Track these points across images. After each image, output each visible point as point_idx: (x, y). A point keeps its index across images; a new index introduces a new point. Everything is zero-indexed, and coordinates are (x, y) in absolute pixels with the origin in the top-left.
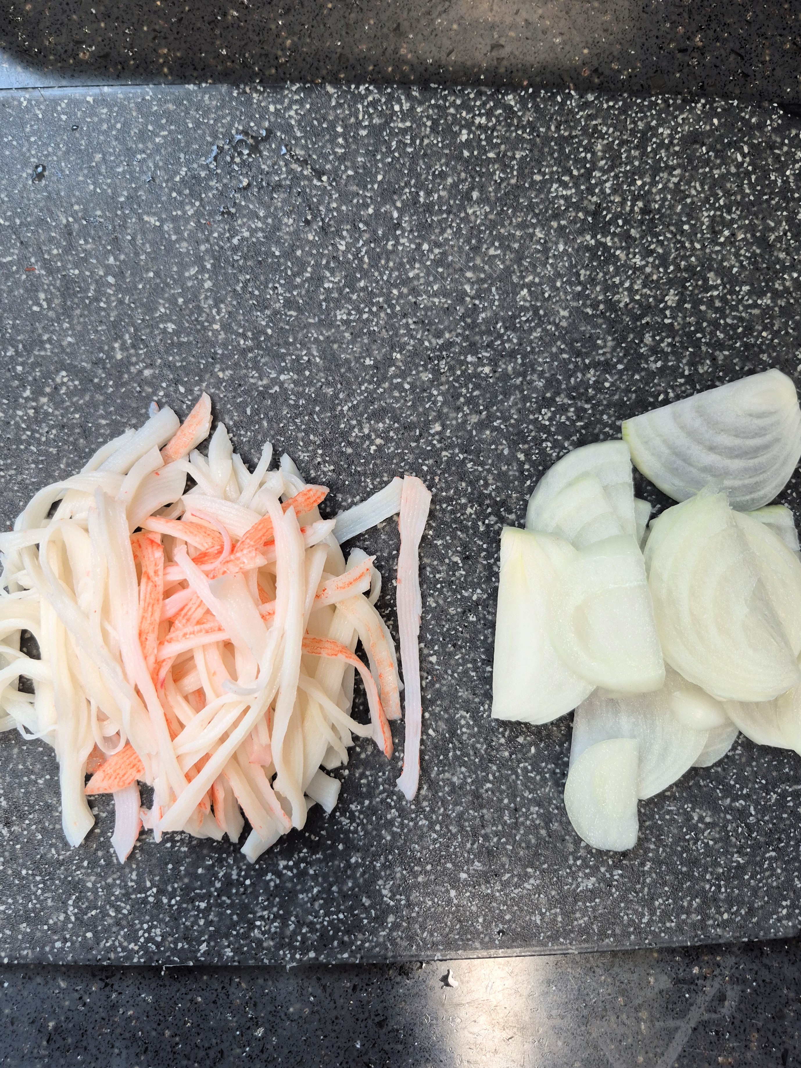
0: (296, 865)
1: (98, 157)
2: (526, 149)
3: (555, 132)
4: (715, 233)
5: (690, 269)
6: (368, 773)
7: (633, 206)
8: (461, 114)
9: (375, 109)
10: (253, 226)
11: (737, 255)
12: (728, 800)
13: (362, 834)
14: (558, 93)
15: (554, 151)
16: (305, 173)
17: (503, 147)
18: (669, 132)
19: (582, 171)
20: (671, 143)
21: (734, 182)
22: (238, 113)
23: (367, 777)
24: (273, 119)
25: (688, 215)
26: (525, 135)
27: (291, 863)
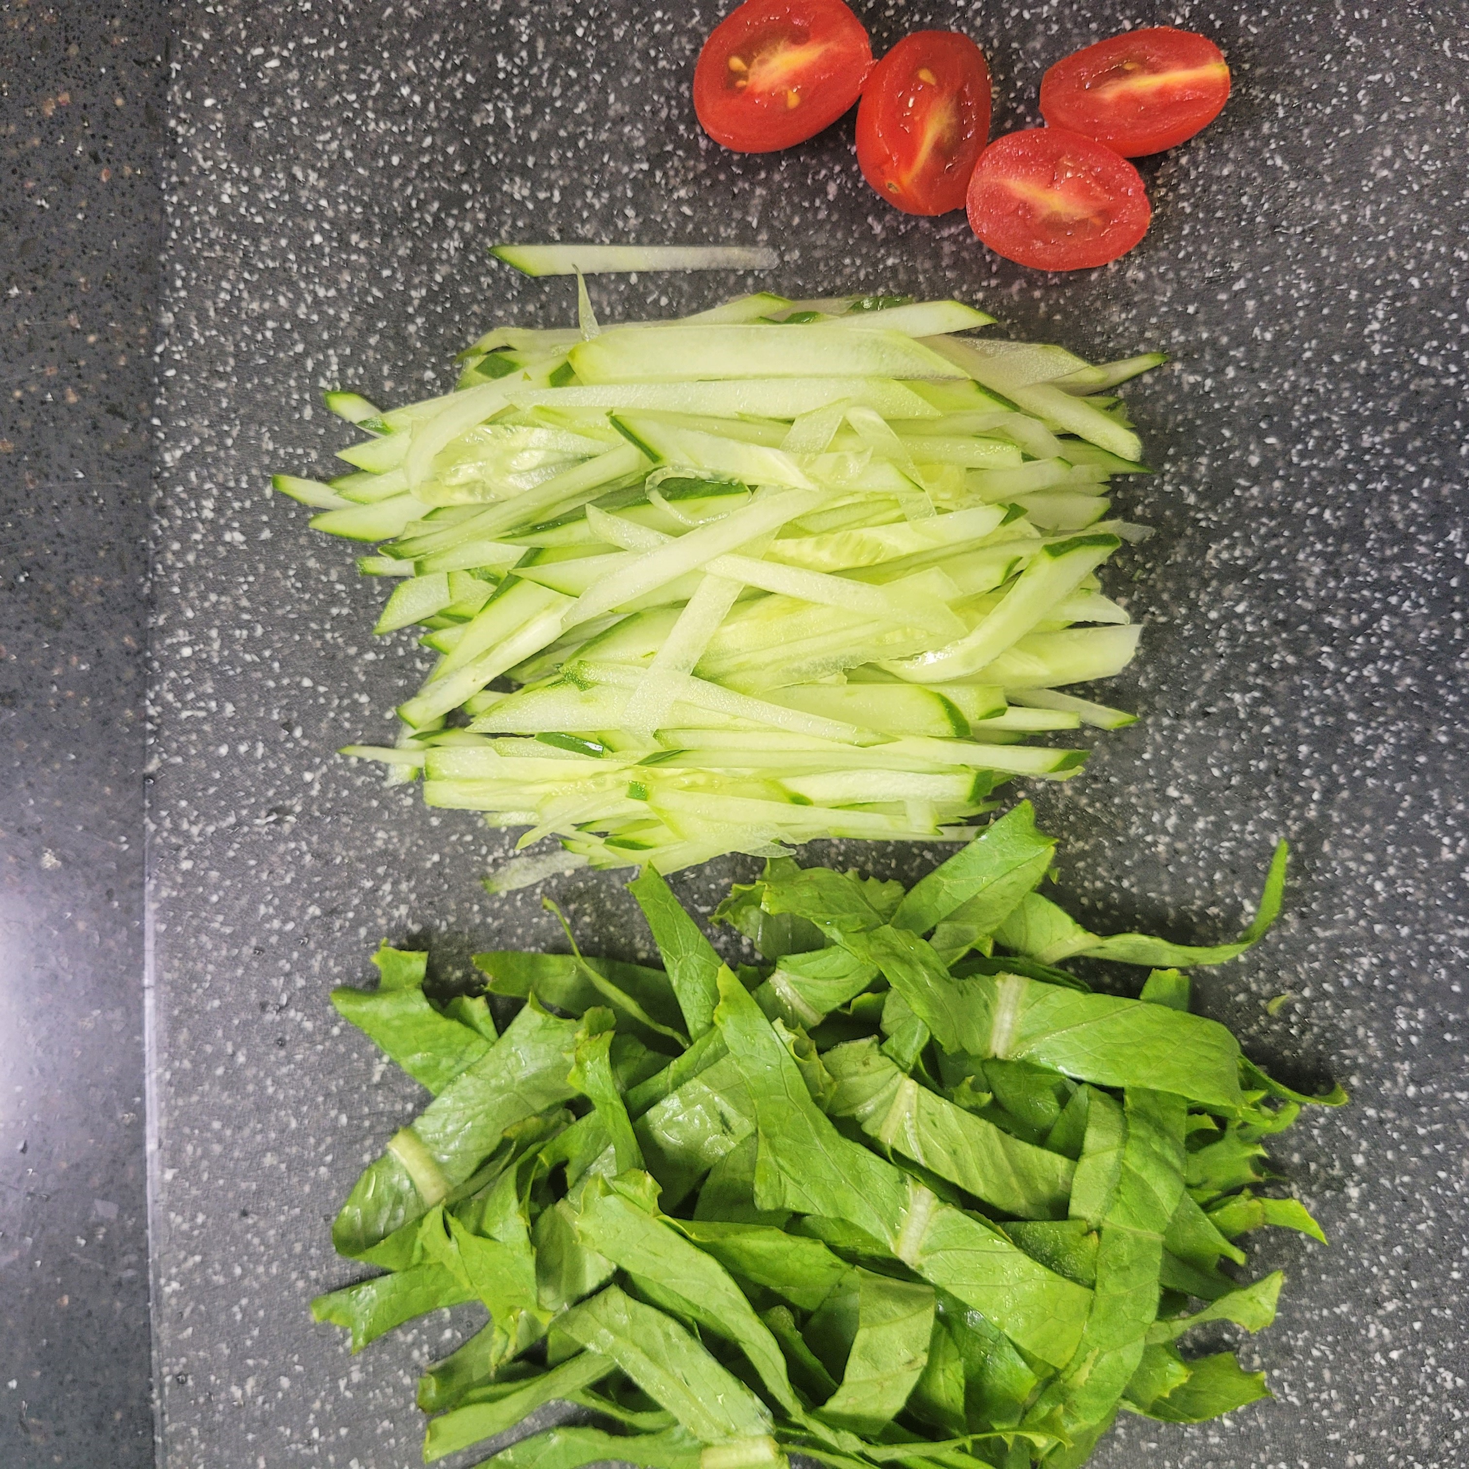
0: (1448, 831)
1: (269, 1159)
2: (258, 432)
3: (229, 381)
4: (405, 109)
5: (465, 155)
6: (1304, 714)
7: (357, 250)
8: (196, 542)
9: (188, 688)
10: (389, 898)
11: (443, 74)
12: (1358, 118)
13: (1401, 725)
14: (161, 375)
15: (262, 384)
16: (298, 809)
17: (255, 472)
18: (228, 185)
19: (296, 336)
20: (246, 182)
21: (316, 74)
22: (195, 923)
23: (1312, 715)
24: (206, 864)
25: (375, 155)
26: (235, 433)
27: (1446, 840)
